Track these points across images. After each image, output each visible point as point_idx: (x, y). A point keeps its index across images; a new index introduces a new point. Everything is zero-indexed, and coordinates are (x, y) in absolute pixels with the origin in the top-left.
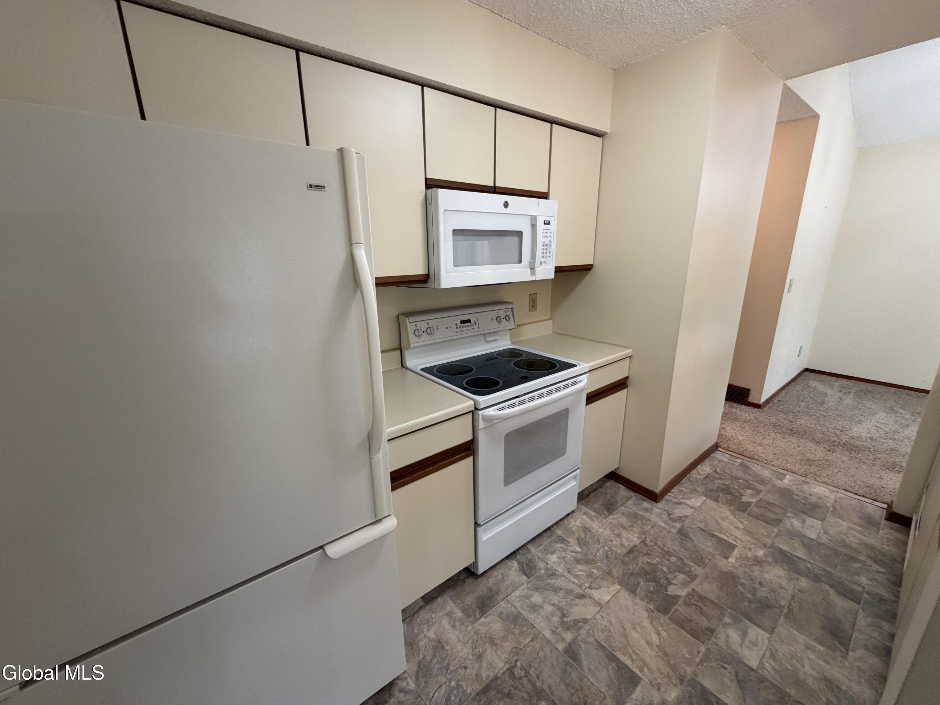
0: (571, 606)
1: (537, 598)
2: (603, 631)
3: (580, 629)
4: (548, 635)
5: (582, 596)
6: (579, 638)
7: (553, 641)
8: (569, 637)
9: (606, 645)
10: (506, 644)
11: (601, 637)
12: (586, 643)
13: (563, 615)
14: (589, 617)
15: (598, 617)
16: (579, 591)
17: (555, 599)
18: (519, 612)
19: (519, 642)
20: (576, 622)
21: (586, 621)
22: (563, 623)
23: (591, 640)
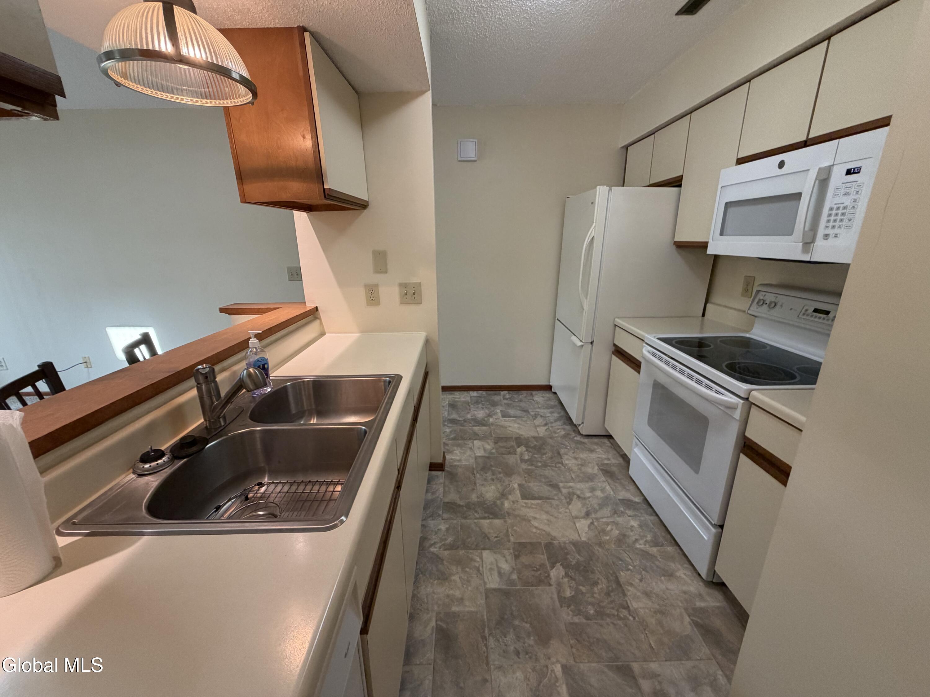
0: (584, 505)
1: (599, 493)
2: (557, 506)
3: (566, 498)
4: (571, 484)
5: (588, 514)
6: (560, 494)
7: (566, 484)
8: (564, 491)
9: (548, 500)
11: (555, 502)
12: (555, 495)
13: (579, 497)
14: (571, 507)
15: (568, 511)
16: (593, 516)
17: (594, 502)
18: (593, 482)
19: (574, 473)
20: (571, 500)
21: (569, 503)
22: (574, 494)
23: (556, 498)
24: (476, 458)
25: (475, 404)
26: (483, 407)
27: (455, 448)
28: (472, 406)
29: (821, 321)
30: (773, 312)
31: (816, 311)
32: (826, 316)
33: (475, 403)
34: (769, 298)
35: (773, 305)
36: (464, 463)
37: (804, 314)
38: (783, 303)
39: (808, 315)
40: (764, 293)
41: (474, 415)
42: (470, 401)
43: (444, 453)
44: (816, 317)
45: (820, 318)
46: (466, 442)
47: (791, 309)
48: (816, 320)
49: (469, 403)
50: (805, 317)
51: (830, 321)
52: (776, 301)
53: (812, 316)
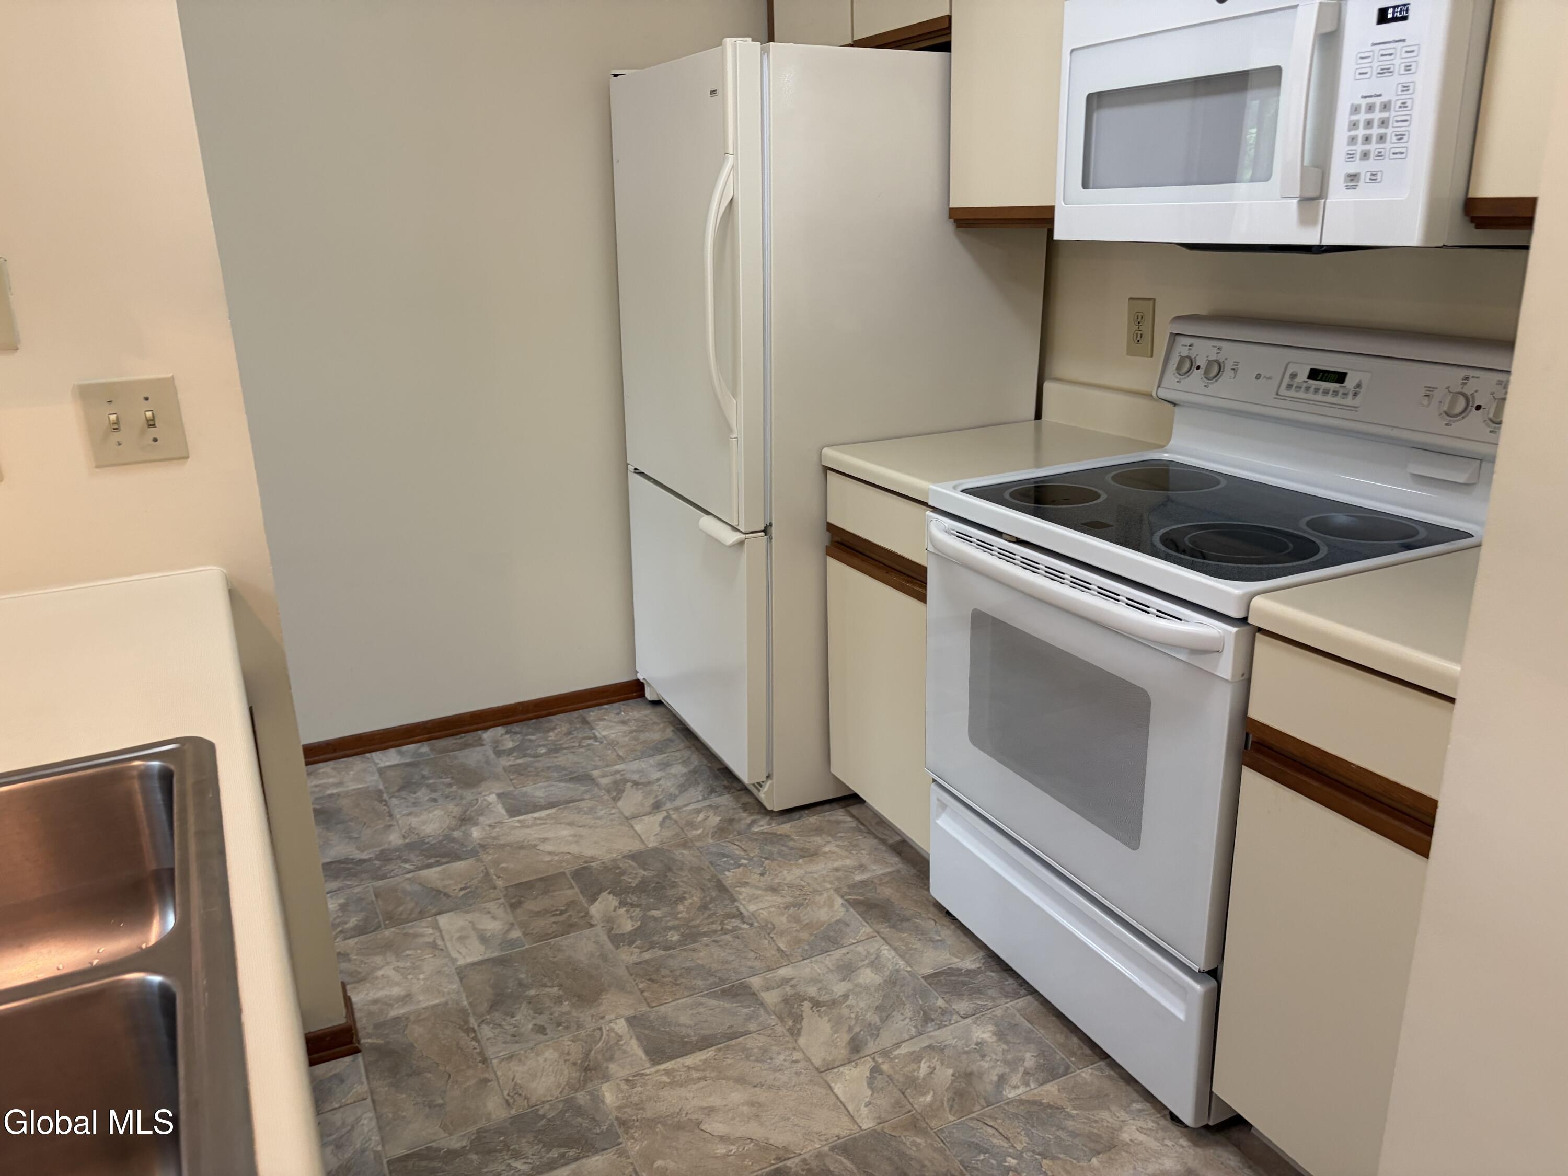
0: (837, 1023)
1: (868, 976)
2: (764, 1050)
3: (781, 1018)
4: (783, 972)
5: (856, 1047)
6: (762, 1011)
7: (769, 975)
8: (771, 998)
9: (733, 1043)
10: (784, 919)
11: (752, 1042)
12: (749, 1018)
13: (816, 1004)
14: (802, 1041)
15: (798, 1056)
16: (872, 1046)
17: (862, 1004)
18: (844, 947)
19: (782, 934)
20: (798, 1019)
21: (795, 1033)
22: (801, 998)
23: (752, 1026)
24: (462, 973)
25: (404, 794)
26: (434, 795)
27: (378, 959)
28: (394, 801)
29: (1329, 398)
30: (1214, 387)
31: (1315, 374)
32: (1337, 385)
33: (401, 789)
34: (1204, 352)
35: (1215, 370)
36: (425, 1001)
37: (1289, 386)
38: (1237, 363)
39: (1299, 388)
40: (1189, 341)
41: (411, 830)
42: (381, 787)
43: (344, 985)
44: (1317, 390)
45: (1326, 392)
46: (410, 928)
47: (1258, 377)
48: (1319, 397)
49: (380, 792)
50: (1292, 393)
51: (1350, 396)
52: (1221, 358)
53: (1307, 389)
